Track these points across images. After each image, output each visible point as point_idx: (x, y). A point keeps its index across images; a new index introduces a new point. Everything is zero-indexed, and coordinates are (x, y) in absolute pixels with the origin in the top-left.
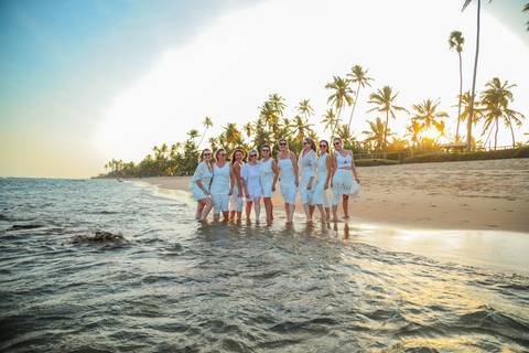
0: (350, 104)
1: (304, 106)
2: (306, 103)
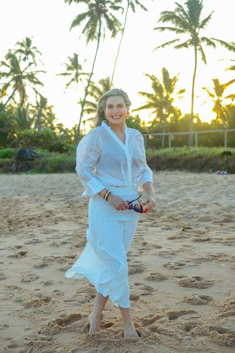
0: (115, 33)
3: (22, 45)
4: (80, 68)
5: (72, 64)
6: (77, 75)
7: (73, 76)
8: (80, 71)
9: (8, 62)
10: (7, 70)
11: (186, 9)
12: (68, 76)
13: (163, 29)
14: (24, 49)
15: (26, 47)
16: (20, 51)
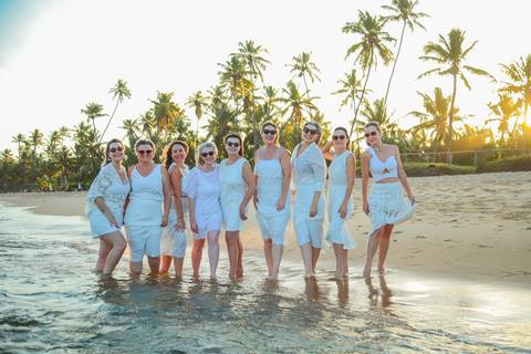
0: (387, 61)
1: (303, 64)
2: (305, 57)
3: (299, 60)
5: (350, 81)
6: (353, 92)
7: (349, 92)
8: (358, 88)
9: (288, 89)
10: (287, 96)
11: (448, 41)
12: (344, 93)
13: (427, 58)
16: (297, 67)
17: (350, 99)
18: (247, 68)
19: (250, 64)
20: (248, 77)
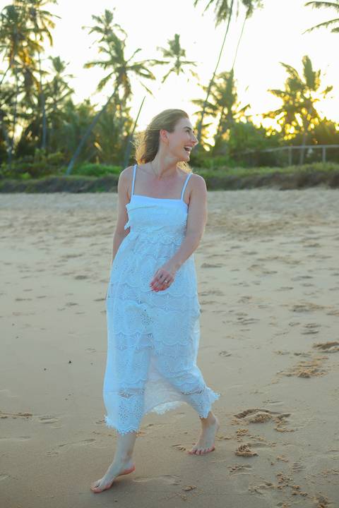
3: (99, 20)
4: (183, 54)
5: (172, 48)
6: (178, 65)
7: (172, 65)
8: (182, 59)
12: (165, 65)
13: (318, 4)
14: (102, 26)
15: (105, 23)
16: (97, 29)
17: (174, 73)
18: (29, 25)
19: (34, 20)
20: (32, 36)
